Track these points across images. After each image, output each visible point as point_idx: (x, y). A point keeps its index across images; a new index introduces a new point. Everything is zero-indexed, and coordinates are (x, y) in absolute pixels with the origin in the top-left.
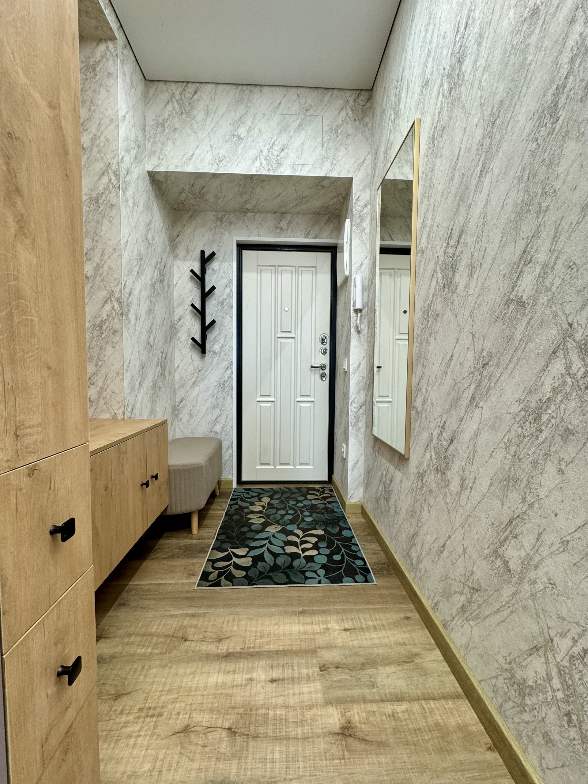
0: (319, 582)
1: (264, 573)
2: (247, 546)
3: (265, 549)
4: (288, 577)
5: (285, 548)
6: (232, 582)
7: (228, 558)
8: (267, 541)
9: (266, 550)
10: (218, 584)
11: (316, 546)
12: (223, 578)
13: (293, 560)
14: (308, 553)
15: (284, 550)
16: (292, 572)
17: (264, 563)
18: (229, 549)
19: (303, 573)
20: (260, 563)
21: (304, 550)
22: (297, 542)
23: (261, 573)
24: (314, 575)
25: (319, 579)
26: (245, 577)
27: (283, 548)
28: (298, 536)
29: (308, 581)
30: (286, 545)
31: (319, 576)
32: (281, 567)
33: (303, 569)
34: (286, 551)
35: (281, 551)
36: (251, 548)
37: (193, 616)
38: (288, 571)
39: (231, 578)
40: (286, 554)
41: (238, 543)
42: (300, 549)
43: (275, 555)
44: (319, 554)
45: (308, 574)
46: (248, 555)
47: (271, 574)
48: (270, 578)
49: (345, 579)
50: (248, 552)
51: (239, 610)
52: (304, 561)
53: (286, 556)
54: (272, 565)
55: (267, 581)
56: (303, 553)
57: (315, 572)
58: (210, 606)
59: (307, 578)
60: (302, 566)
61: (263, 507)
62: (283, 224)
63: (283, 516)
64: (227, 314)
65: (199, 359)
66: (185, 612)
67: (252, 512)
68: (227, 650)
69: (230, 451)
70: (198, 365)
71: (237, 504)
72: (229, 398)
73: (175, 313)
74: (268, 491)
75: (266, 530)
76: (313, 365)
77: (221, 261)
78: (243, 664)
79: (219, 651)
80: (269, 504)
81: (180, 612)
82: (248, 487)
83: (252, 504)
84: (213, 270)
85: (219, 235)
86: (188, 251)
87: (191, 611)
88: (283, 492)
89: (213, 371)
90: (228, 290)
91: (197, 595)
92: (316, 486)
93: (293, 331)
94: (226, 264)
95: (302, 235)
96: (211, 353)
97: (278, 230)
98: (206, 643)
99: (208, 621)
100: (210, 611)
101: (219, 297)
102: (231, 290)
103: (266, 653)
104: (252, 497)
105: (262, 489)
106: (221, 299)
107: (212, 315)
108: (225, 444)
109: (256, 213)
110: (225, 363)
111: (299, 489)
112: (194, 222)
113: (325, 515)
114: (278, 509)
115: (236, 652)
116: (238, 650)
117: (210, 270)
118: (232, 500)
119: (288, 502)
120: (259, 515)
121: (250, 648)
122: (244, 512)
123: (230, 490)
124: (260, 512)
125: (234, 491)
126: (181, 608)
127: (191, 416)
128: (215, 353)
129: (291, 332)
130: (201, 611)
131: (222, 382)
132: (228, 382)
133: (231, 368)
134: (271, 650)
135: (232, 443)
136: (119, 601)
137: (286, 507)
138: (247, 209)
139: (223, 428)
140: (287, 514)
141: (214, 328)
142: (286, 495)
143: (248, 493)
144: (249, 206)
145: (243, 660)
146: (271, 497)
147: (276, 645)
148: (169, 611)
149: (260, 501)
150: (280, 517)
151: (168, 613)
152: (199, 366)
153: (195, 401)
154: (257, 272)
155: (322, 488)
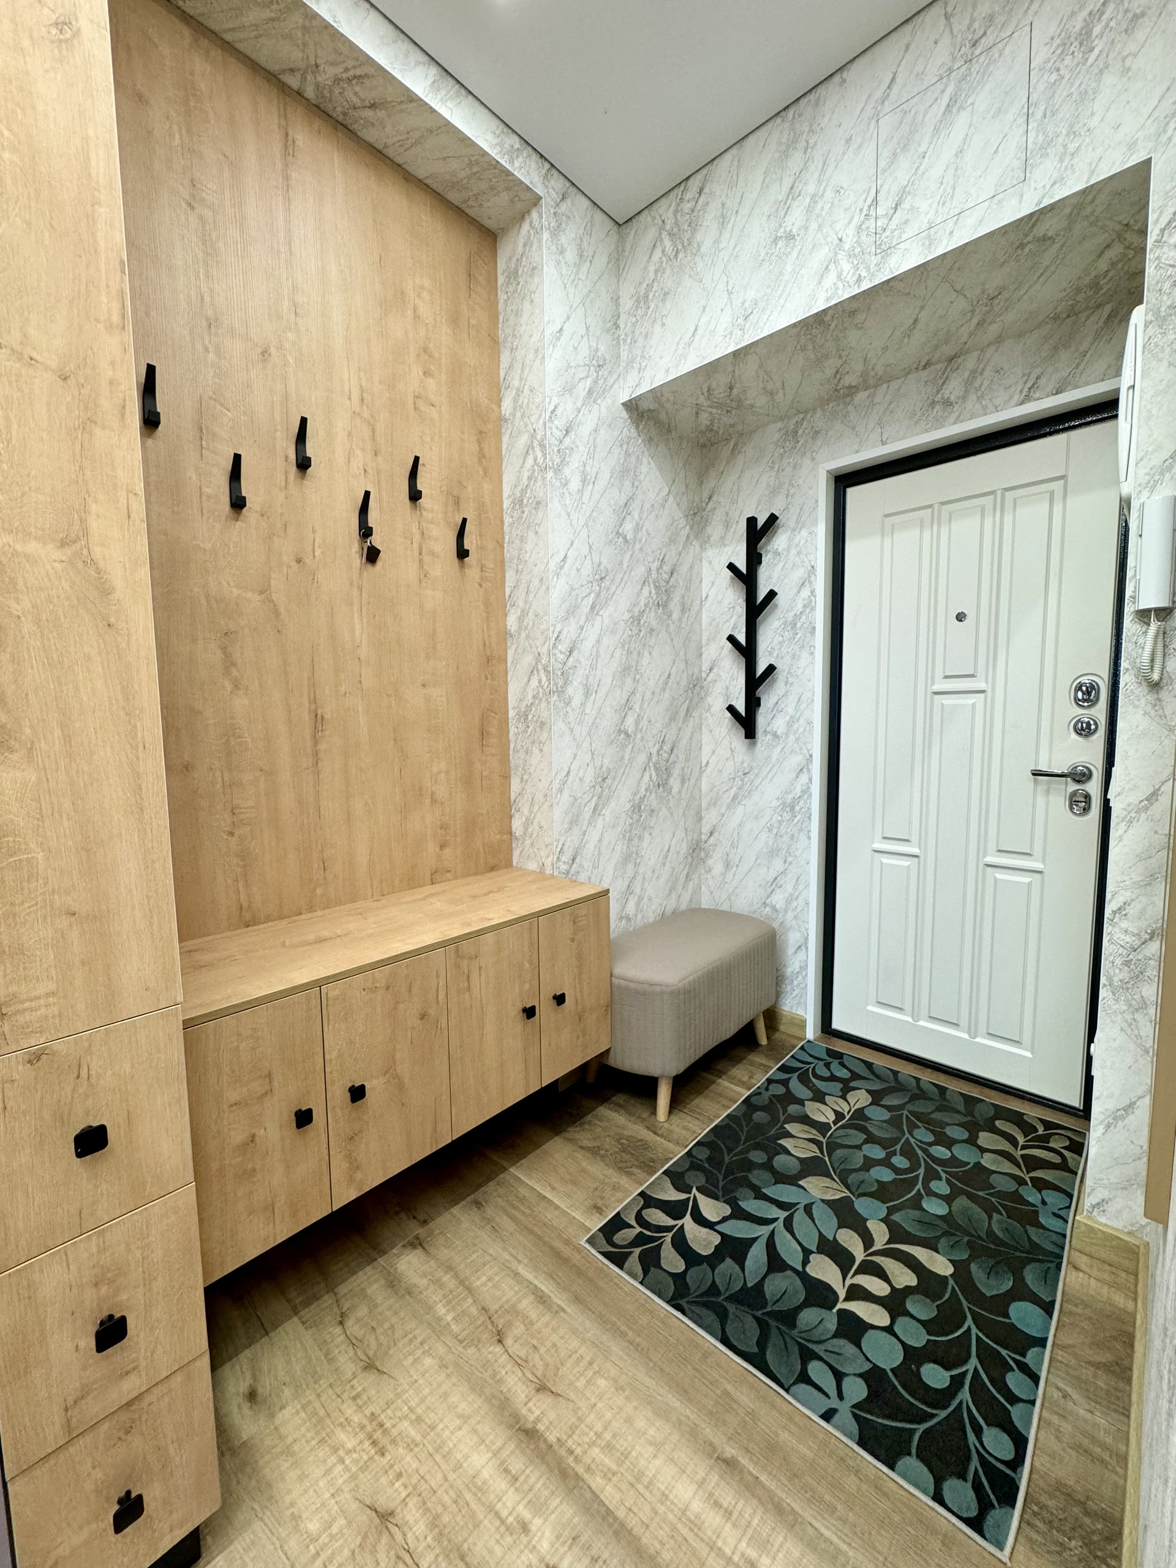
0: (828, 1416)
1: (718, 1293)
2: (733, 1203)
3: (764, 1231)
4: (762, 1343)
5: (812, 1257)
6: (646, 1272)
7: (675, 1210)
8: (783, 1215)
9: (767, 1236)
10: (619, 1260)
11: (895, 1303)
12: (637, 1251)
13: (806, 1304)
14: (861, 1309)
15: (805, 1262)
16: (781, 1333)
17: (737, 1268)
18: (694, 1190)
19: (807, 1355)
20: (729, 1261)
21: (856, 1293)
22: (852, 1258)
23: (714, 1290)
24: (827, 1382)
25: (834, 1403)
26: (679, 1279)
27: (807, 1253)
28: (868, 1240)
29: (803, 1387)
30: (820, 1251)
31: (841, 1396)
32: (765, 1305)
33: (810, 1345)
34: (808, 1269)
35: (795, 1261)
36: (739, 1214)
37: (542, 1299)
38: (773, 1323)
39: (650, 1261)
40: (803, 1276)
41: (721, 1184)
42: (848, 1282)
43: (776, 1264)
44: (889, 1330)
45: (816, 1370)
46: (717, 1227)
47: (731, 1308)
48: (723, 1316)
49: (910, 1462)
50: (724, 1220)
51: (616, 1348)
52: (831, 1323)
53: (798, 1282)
54: (750, 1285)
55: (711, 1318)
56: (848, 1299)
57: (839, 1376)
58: (577, 1299)
59: (804, 1378)
60: (816, 1335)
61: (839, 1116)
62: (953, 388)
63: (869, 1163)
64: (803, 647)
65: (744, 749)
66: (536, 1282)
67: (806, 1120)
68: (538, 1420)
69: (801, 955)
70: (742, 763)
71: (785, 1083)
72: (803, 836)
73: (704, 657)
74: (878, 1077)
75: (801, 1183)
76: (1043, 767)
77: (794, 530)
78: (536, 1478)
79: (524, 1411)
80: (860, 1114)
81: (530, 1277)
82: (840, 1046)
83: (819, 1097)
84: (777, 553)
85: (789, 470)
86: (727, 526)
87: (546, 1287)
88: (919, 1093)
89: (770, 776)
90: (806, 592)
91: (576, 1258)
92: (1032, 1112)
93: (981, 673)
94: (804, 533)
95: (1011, 397)
96: (768, 737)
97: (937, 408)
98: (520, 1374)
99: (554, 1330)
100: (569, 1310)
101: (788, 611)
102: (813, 592)
103: (588, 1495)
104: (833, 1078)
105: (869, 1065)
106: (790, 616)
107: (771, 654)
108: (793, 939)
109: (876, 386)
110: (796, 760)
111: (969, 1100)
112: (740, 459)
113: (995, 1216)
114: (871, 1139)
115: (545, 1440)
116: (552, 1438)
117: (770, 556)
118: (783, 1069)
119: (912, 1127)
120: (814, 1134)
121: (572, 1452)
122: (785, 1111)
123: (794, 1042)
124: (823, 1128)
125: (802, 1048)
126: (536, 1269)
127: (727, 866)
128: (775, 735)
129: (972, 676)
130: (559, 1299)
131: (789, 801)
132: (802, 802)
133: (809, 771)
134: (602, 1497)
135: (806, 939)
136: (478, 1195)
137: (896, 1141)
138: (850, 387)
139: (789, 901)
140: (886, 1163)
141: (774, 681)
142: (921, 1107)
143: (828, 1065)
144: (848, 380)
145: (543, 1468)
146: (877, 1098)
147: (618, 1496)
148: (520, 1262)
149: (844, 1097)
150: (860, 1162)
151: (515, 1265)
152: (745, 765)
153: (735, 835)
154: (883, 535)
155: (1048, 1125)
